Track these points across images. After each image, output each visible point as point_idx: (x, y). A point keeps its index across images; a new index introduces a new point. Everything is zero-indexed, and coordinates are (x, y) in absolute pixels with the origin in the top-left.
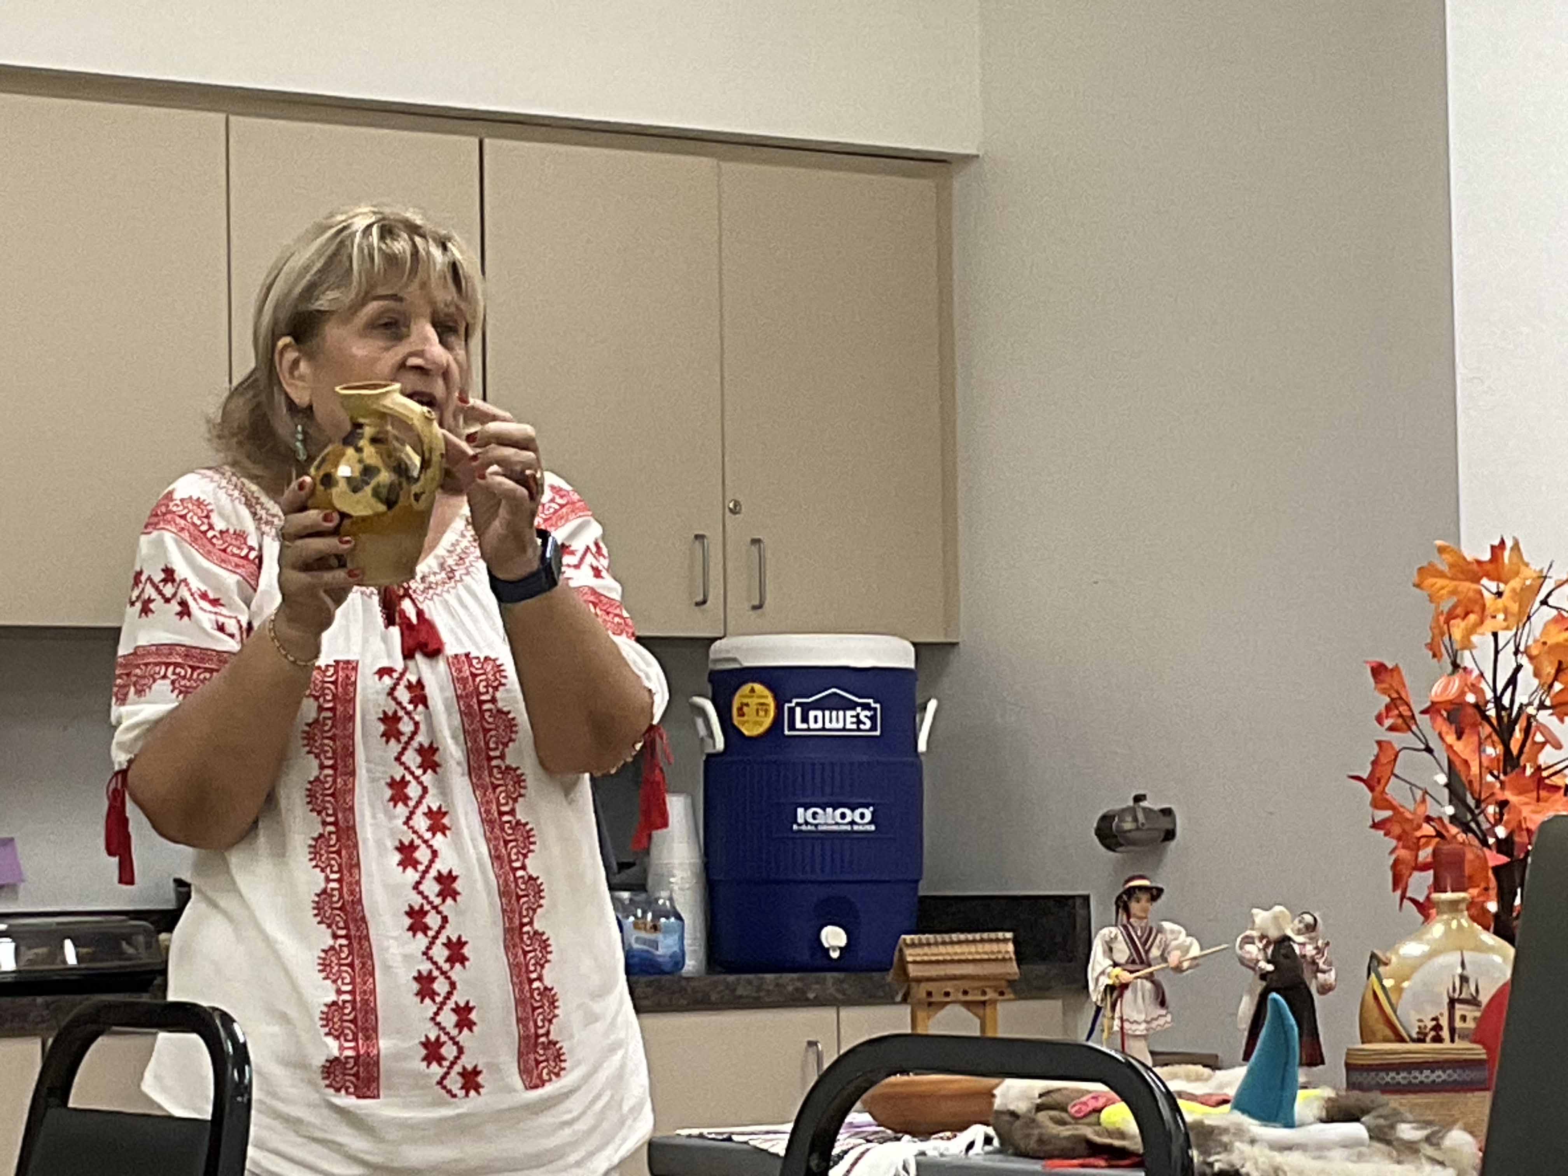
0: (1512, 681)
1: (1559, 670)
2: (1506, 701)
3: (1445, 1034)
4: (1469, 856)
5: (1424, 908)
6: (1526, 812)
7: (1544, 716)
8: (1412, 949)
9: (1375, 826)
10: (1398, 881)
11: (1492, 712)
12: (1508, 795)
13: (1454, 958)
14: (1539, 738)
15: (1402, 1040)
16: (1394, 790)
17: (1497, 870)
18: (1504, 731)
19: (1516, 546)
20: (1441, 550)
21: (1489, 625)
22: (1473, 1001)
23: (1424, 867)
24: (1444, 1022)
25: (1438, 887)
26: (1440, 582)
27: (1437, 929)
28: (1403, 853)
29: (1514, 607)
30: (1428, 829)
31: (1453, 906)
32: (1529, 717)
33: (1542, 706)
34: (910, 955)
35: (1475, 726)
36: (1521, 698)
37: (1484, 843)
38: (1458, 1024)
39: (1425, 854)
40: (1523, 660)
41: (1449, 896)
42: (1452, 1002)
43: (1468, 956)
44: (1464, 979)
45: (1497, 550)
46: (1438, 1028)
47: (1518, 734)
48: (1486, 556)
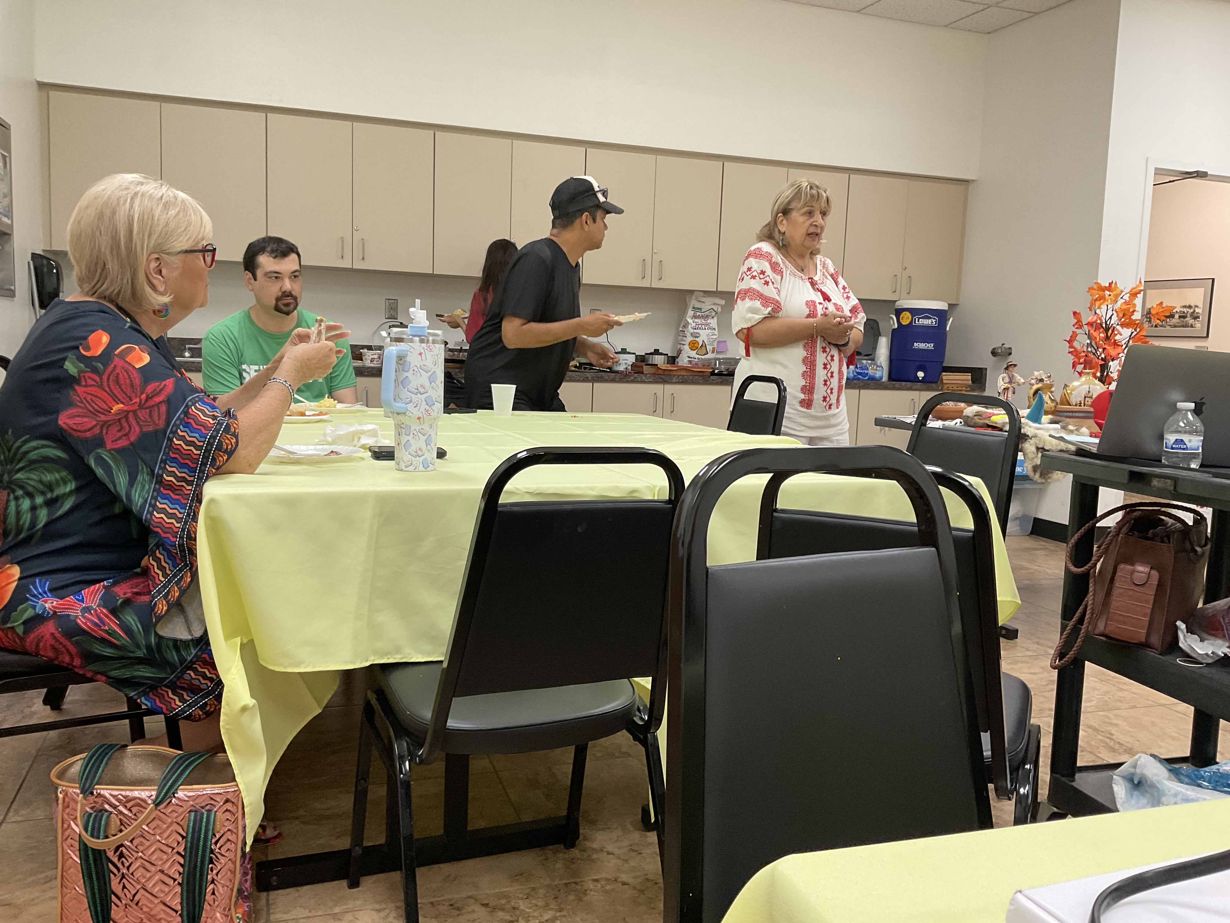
0: (1110, 318)
1: (1124, 315)
2: (1108, 323)
3: (1082, 405)
4: (1094, 361)
5: (1080, 374)
6: (1111, 351)
7: (1118, 327)
8: (1076, 384)
9: (1069, 353)
10: (1074, 366)
11: (1104, 326)
12: (1106, 346)
13: (1088, 386)
14: (1116, 332)
15: (1070, 405)
16: (1075, 344)
17: (1101, 365)
18: (1107, 330)
19: (1116, 283)
20: (1096, 283)
21: (1106, 303)
22: (1091, 397)
23: (1081, 364)
24: (1083, 402)
25: (1085, 368)
26: (1094, 291)
27: (1083, 379)
28: (1076, 360)
29: (1114, 299)
30: (1083, 354)
31: (1088, 373)
32: (1114, 328)
33: (1118, 324)
34: (944, 378)
35: (1099, 329)
36: (1112, 322)
37: (1098, 358)
38: (1086, 403)
39: (1082, 360)
40: (1114, 312)
41: (1088, 371)
42: (1085, 397)
43: (1091, 386)
44: (1089, 392)
45: (1110, 284)
46: (1081, 403)
47: (1110, 331)
48: (1107, 285)
